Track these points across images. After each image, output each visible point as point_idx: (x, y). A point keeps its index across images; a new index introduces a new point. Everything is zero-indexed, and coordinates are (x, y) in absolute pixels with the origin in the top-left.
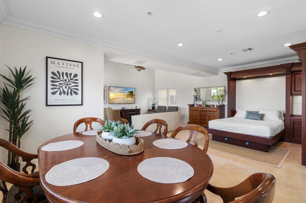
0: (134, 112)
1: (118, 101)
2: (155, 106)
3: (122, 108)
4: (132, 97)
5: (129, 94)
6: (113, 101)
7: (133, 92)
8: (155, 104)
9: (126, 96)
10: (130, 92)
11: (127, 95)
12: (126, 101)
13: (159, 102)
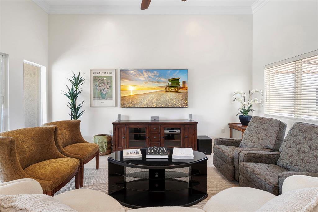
0: (179, 129)
1: (145, 102)
2: (250, 114)
3: (152, 117)
4: (178, 92)
5: (170, 85)
6: (135, 102)
7: (178, 79)
8: (248, 111)
9: (164, 89)
10: (173, 80)
11: (166, 87)
12: (164, 101)
13: (266, 105)
